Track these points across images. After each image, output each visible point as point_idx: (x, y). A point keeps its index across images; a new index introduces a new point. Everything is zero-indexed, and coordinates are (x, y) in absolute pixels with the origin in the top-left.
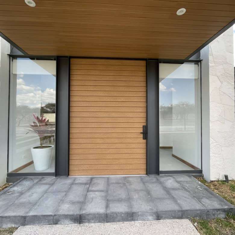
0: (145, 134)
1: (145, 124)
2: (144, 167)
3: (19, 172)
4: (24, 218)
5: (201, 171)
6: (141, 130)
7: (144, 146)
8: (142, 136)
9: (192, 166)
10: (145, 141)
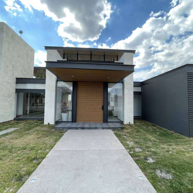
0: (103, 108)
1: (103, 105)
2: (102, 120)
3: (59, 121)
4: (69, 127)
5: (123, 122)
6: (102, 107)
7: (102, 112)
8: (102, 109)
9: (120, 120)
10: (103, 111)
